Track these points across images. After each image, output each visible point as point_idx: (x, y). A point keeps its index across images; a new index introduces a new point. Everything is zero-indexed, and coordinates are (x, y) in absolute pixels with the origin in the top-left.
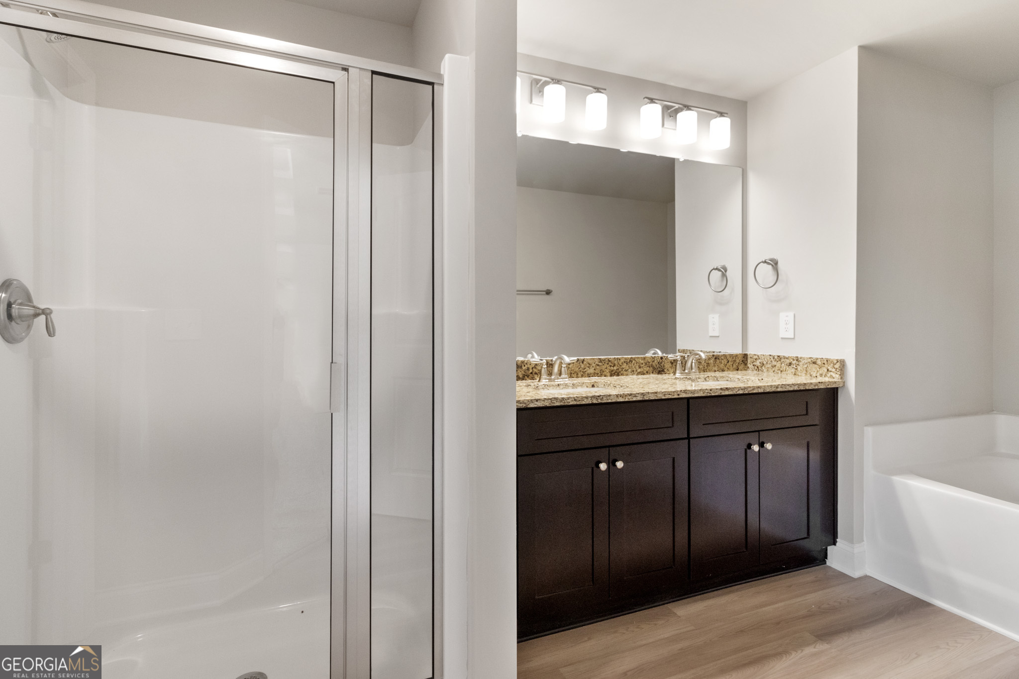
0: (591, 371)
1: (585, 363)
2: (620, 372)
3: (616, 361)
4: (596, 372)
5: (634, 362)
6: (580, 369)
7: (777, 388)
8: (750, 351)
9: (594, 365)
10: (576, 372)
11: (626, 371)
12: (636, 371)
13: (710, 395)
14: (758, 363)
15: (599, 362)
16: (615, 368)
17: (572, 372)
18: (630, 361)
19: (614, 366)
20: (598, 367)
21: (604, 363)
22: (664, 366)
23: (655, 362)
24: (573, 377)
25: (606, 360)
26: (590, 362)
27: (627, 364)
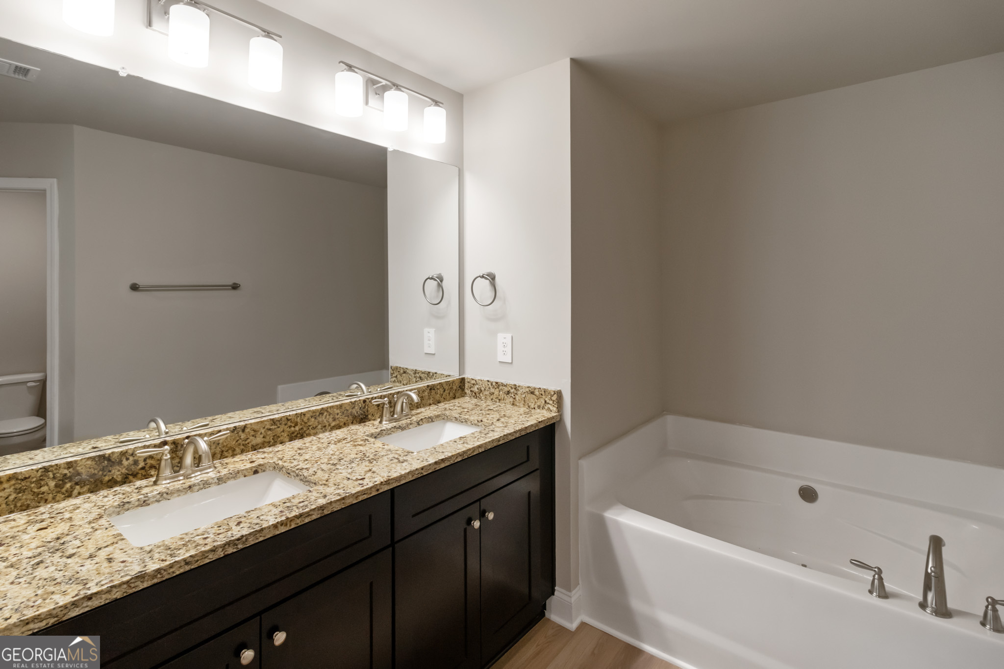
0: (259, 440)
1: (247, 430)
2: (305, 432)
3: (299, 418)
4: (267, 440)
5: (325, 414)
6: (239, 442)
7: (499, 441)
8: (468, 375)
9: (263, 431)
10: (231, 448)
11: (314, 428)
12: (329, 425)
14: (475, 389)
15: (272, 425)
16: (297, 428)
17: (224, 449)
18: (320, 414)
19: (296, 424)
20: (269, 432)
21: (280, 424)
22: (367, 411)
23: (356, 408)
24: (226, 457)
25: (283, 419)
26: (256, 427)
27: (315, 418)
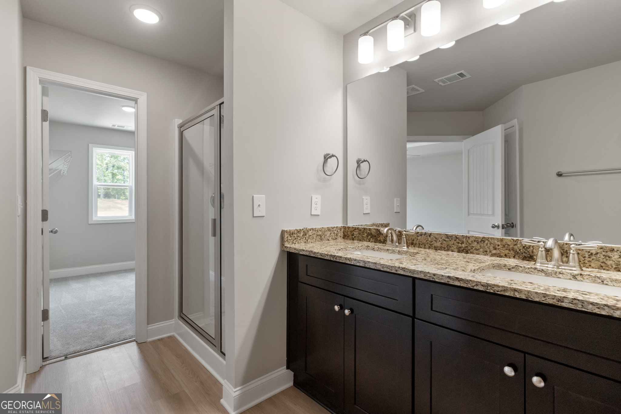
0: (438, 244)
1: (432, 237)
2: (469, 250)
3: (464, 239)
4: (443, 246)
5: (486, 242)
6: (427, 242)
9: (441, 240)
10: (423, 244)
11: (477, 250)
12: (490, 252)
13: (434, 280)
15: (446, 238)
16: (463, 245)
17: (420, 243)
18: (482, 241)
19: (463, 243)
20: (444, 242)
21: (452, 239)
22: (533, 252)
23: (519, 245)
24: (421, 248)
25: (453, 236)
26: (437, 236)
27: (478, 243)
